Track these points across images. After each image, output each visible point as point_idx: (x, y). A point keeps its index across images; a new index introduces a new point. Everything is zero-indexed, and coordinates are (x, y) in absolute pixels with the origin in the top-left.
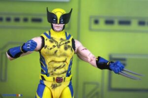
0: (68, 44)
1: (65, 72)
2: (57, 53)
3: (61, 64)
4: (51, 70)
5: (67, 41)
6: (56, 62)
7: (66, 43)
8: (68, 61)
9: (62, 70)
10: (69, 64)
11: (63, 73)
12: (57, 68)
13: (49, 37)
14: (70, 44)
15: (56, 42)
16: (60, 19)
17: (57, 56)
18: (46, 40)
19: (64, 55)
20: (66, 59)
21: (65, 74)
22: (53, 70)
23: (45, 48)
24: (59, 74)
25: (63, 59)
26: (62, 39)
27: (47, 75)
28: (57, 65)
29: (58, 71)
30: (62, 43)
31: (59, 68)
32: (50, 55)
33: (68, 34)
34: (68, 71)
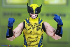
0: (40, 27)
1: (37, 44)
2: (32, 32)
3: (35, 39)
4: (28, 43)
5: (38, 25)
6: (31, 38)
7: (38, 26)
8: (39, 37)
9: (36, 43)
10: (40, 39)
11: (36, 45)
12: (32, 42)
13: (28, 22)
15: (32, 25)
16: (35, 11)
17: (32, 35)
18: (26, 24)
19: (37, 34)
20: (38, 36)
22: (30, 43)
23: (25, 29)
25: (36, 36)
26: (35, 24)
28: (32, 40)
29: (33, 44)
30: (35, 26)
31: (33, 41)
32: (28, 34)
33: (40, 20)
34: (39, 44)
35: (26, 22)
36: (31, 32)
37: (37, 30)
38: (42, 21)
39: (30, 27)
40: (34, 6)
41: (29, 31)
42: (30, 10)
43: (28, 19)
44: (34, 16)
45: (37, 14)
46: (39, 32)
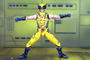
3: (44, 24)
7: (45, 16)
8: (46, 23)
9: (44, 26)
12: (42, 25)
13: (39, 14)
14: (47, 16)
19: (44, 21)
21: (45, 28)
24: (43, 28)
25: (44, 22)
26: (43, 15)
27: (39, 28)
28: (42, 24)
29: (43, 27)
32: (39, 21)
33: (46, 13)
34: (46, 26)
35: (38, 15)
36: (41, 20)
37: (45, 18)
38: (47, 13)
39: (41, 17)
40: (42, 5)
41: (40, 20)
42: (40, 8)
43: (39, 13)
44: (42, 10)
45: (44, 10)
46: (46, 19)
